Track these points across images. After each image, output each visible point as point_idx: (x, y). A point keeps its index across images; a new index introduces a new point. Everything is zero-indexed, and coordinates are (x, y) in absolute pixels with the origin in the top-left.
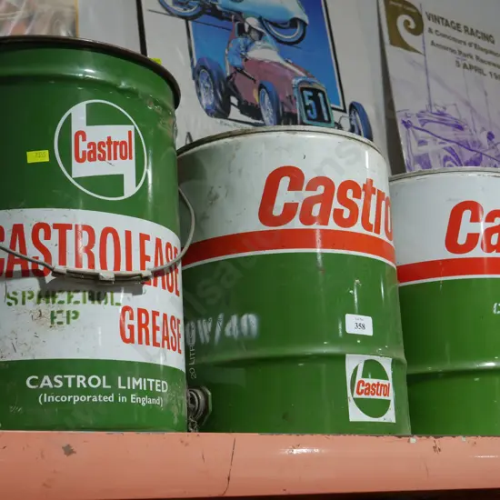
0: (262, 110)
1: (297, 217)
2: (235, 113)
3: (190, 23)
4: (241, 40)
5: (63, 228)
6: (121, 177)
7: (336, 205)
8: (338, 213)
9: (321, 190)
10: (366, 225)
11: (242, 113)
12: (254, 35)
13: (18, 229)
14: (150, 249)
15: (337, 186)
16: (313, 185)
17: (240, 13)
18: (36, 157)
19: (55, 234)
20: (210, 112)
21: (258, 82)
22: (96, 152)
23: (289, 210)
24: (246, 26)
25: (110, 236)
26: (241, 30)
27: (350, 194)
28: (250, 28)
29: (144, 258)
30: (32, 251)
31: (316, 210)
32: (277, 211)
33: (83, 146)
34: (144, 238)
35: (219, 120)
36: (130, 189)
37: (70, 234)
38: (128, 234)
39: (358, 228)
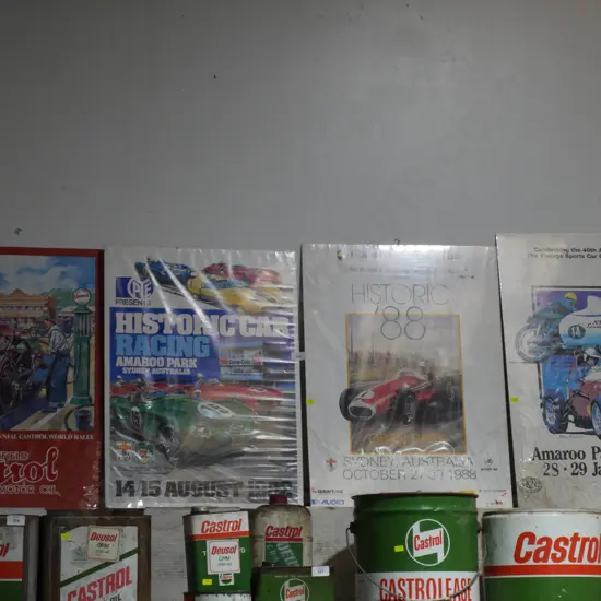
0: (594, 421)
1: (532, 558)
2: (571, 427)
3: (541, 365)
4: (579, 369)
5: (410, 581)
6: (436, 554)
7: (553, 551)
8: (554, 556)
9: (544, 544)
10: (572, 559)
11: (577, 426)
12: (591, 362)
13: (392, 581)
14: (452, 585)
15: (554, 541)
16: (540, 541)
17: (580, 347)
18: (399, 549)
19: (407, 583)
20: (552, 430)
21: (592, 399)
22: (424, 544)
23: (528, 555)
24: (585, 356)
25: (431, 582)
26: (581, 361)
27: (561, 545)
28: (588, 357)
29: (448, 589)
30: (398, 591)
31: (542, 554)
32: (522, 555)
33: (418, 543)
34: (448, 580)
35: (558, 435)
36: (441, 558)
37: (414, 584)
38: (440, 580)
39: (566, 562)
